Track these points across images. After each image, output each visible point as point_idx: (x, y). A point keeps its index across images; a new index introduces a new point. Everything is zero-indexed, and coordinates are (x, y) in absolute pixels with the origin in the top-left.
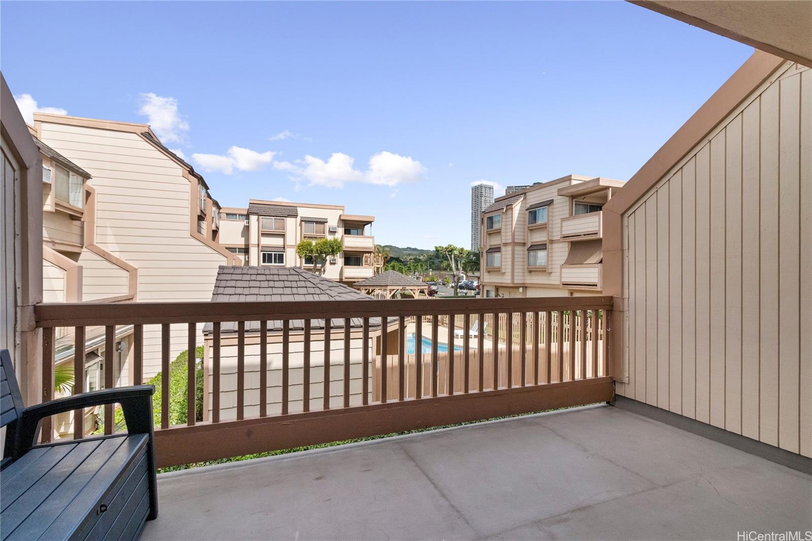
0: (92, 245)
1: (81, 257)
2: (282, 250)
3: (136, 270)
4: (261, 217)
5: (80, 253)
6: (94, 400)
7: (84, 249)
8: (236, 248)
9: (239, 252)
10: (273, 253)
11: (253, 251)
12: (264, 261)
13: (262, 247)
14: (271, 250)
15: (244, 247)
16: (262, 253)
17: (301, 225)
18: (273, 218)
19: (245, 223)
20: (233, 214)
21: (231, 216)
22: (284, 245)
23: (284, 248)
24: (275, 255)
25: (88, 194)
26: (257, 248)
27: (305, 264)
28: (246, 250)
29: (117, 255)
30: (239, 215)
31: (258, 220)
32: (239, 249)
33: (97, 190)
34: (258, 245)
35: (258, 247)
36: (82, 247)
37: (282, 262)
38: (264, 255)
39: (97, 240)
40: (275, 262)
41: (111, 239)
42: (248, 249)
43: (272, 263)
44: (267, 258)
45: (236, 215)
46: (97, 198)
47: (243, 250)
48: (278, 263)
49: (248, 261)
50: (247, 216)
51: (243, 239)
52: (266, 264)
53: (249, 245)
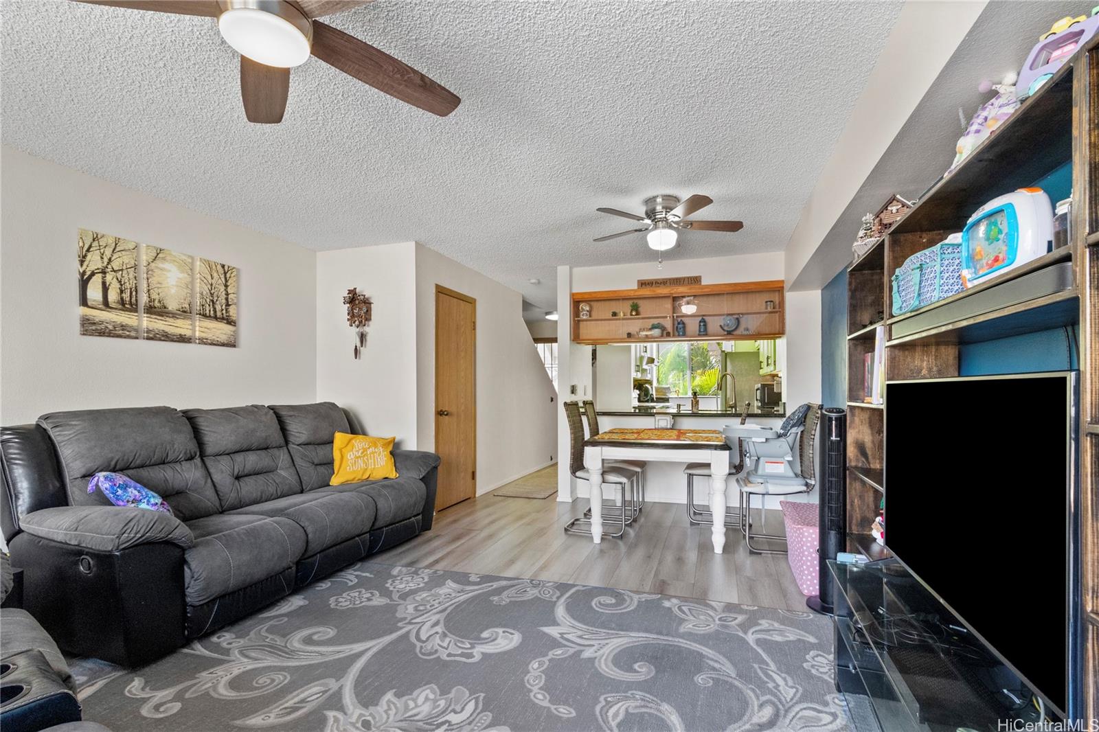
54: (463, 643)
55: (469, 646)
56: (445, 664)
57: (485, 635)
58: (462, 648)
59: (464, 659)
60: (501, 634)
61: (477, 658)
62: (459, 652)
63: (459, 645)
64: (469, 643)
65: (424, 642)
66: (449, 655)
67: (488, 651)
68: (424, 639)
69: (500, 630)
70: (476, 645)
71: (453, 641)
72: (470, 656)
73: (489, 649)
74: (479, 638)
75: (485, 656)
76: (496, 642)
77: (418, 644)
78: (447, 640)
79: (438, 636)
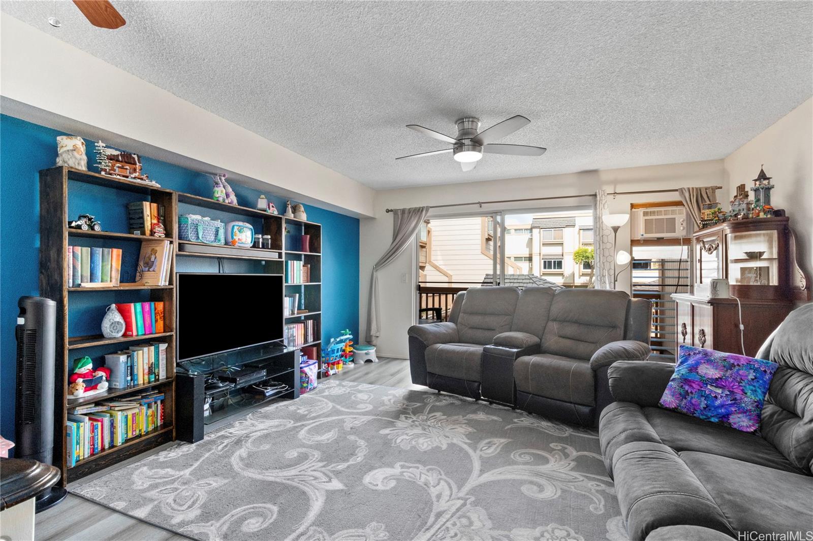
0: (430, 261)
1: (426, 269)
2: (561, 257)
3: (451, 276)
4: (542, 230)
5: (425, 267)
6: (430, 309)
7: (427, 264)
8: (522, 257)
9: (524, 260)
10: (553, 260)
11: (536, 259)
12: (545, 268)
13: (543, 255)
14: (550, 258)
15: (528, 256)
16: (543, 260)
17: (579, 233)
18: (553, 229)
19: (528, 236)
20: (520, 230)
21: (518, 231)
22: (563, 253)
23: (563, 255)
24: (555, 262)
25: (429, 232)
26: (539, 257)
27: (584, 269)
28: (530, 259)
29: (442, 267)
30: (525, 229)
31: (540, 233)
32: (524, 257)
33: (433, 229)
34: (540, 253)
35: (540, 255)
36: (426, 263)
37: (561, 268)
38: (545, 262)
39: (433, 258)
40: (555, 268)
41: (439, 258)
42: (532, 257)
43: (551, 269)
44: (547, 264)
45: (522, 230)
46: (433, 233)
47: (528, 259)
48: (557, 268)
49: (532, 268)
50: (531, 229)
51: (528, 249)
52: (547, 270)
53: (532, 254)
54: (410, 477)
55: (404, 474)
56: (419, 461)
57: (393, 484)
58: (409, 472)
59: (406, 464)
60: (379, 483)
61: (398, 465)
62: (411, 469)
63: (413, 476)
64: (405, 476)
65: (440, 479)
66: (418, 468)
67: (389, 469)
68: (441, 481)
69: (380, 487)
70: (399, 474)
71: (418, 480)
72: (402, 467)
73: (388, 471)
74: (397, 480)
75: (391, 465)
76: (384, 476)
77: (444, 477)
78: (423, 480)
79: (432, 484)
